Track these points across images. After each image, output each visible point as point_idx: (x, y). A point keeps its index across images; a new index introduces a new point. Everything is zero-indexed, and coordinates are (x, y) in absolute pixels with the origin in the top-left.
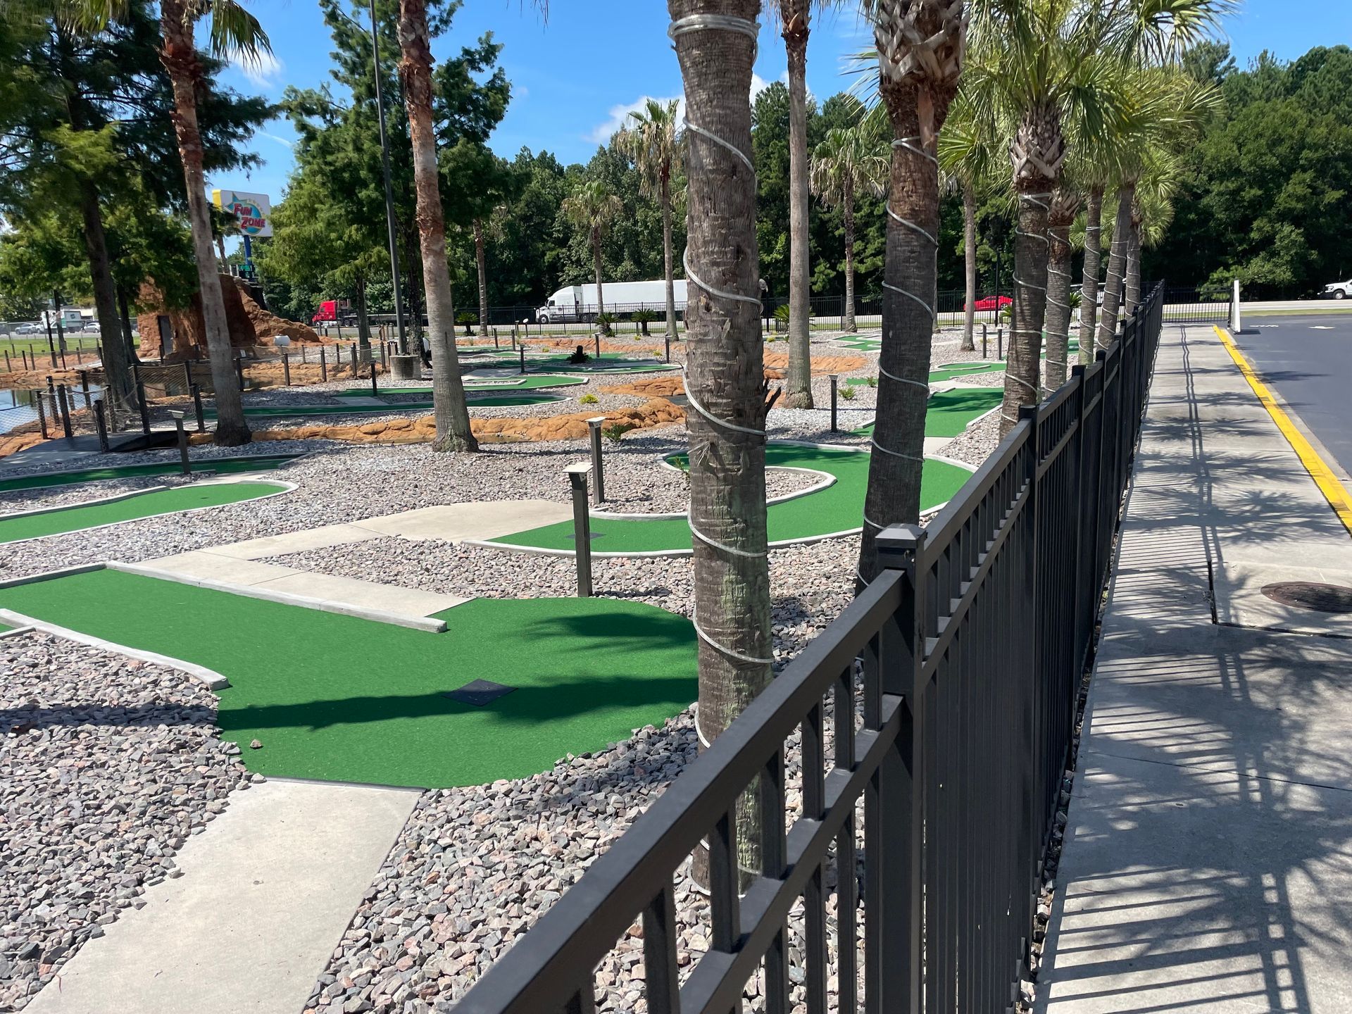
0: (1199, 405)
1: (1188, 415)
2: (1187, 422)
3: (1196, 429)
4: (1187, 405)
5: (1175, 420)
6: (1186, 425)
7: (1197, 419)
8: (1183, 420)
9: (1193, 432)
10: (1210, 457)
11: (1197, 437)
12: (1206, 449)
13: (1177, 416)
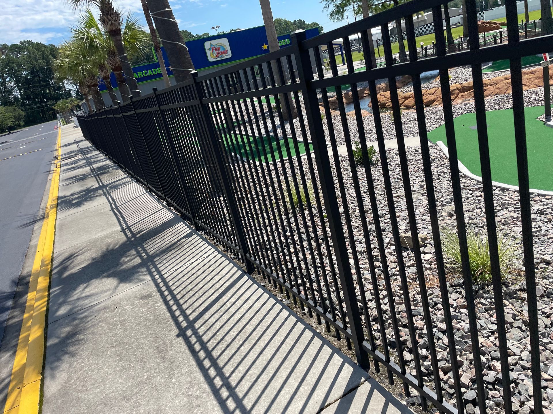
0: (96, 185)
1: (101, 177)
2: (99, 174)
3: (94, 172)
4: (105, 183)
5: (105, 173)
6: (99, 172)
7: (95, 176)
8: (101, 174)
9: (95, 171)
10: (87, 166)
11: (93, 170)
12: (89, 168)
13: (106, 175)
